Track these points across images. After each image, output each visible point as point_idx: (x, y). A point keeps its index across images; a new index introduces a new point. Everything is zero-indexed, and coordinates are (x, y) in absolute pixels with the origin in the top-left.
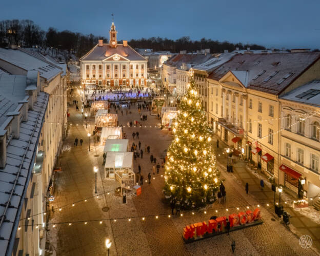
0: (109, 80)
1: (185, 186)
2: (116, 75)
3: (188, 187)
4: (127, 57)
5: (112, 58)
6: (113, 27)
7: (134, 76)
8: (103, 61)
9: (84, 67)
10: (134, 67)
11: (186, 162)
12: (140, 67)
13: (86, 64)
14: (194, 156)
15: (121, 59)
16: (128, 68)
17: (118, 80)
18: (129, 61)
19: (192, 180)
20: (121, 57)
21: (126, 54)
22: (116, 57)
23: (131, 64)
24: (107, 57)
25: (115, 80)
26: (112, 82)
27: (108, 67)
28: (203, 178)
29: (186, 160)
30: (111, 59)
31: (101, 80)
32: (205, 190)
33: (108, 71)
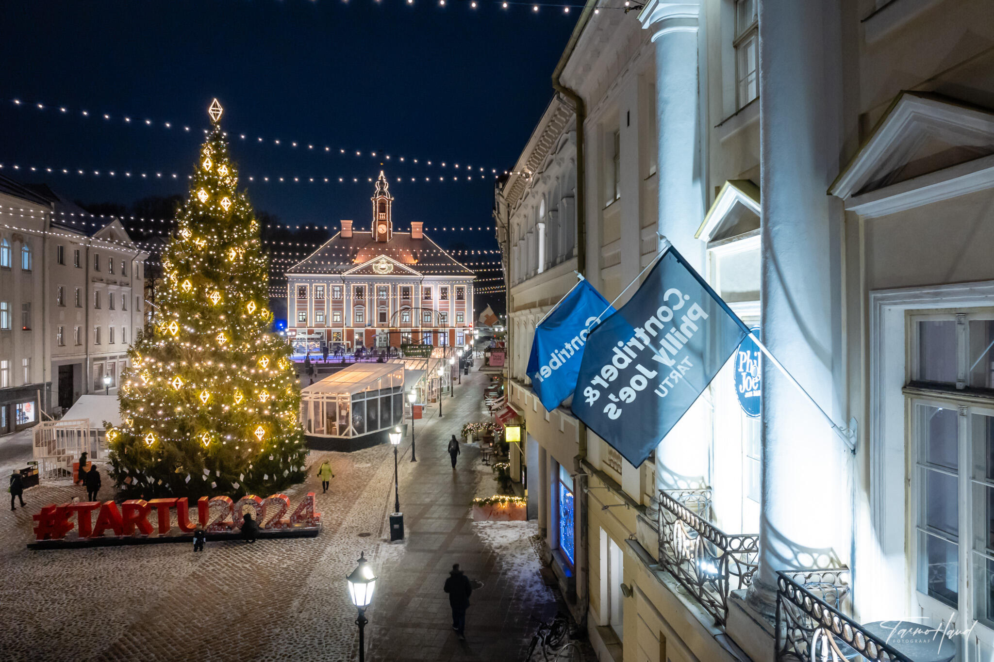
0: (363, 330)
2: (383, 317)
4: (415, 267)
5: (370, 266)
6: (382, 183)
7: (436, 321)
8: (345, 274)
9: (291, 293)
10: (436, 295)
12: (452, 295)
13: (297, 285)
15: (397, 270)
16: (416, 296)
17: (387, 330)
18: (419, 275)
21: (415, 258)
22: (383, 264)
23: (426, 285)
24: (356, 265)
25: (379, 330)
26: (371, 334)
27: (359, 292)
28: (194, 411)
30: (368, 270)
31: (340, 330)
33: (359, 304)
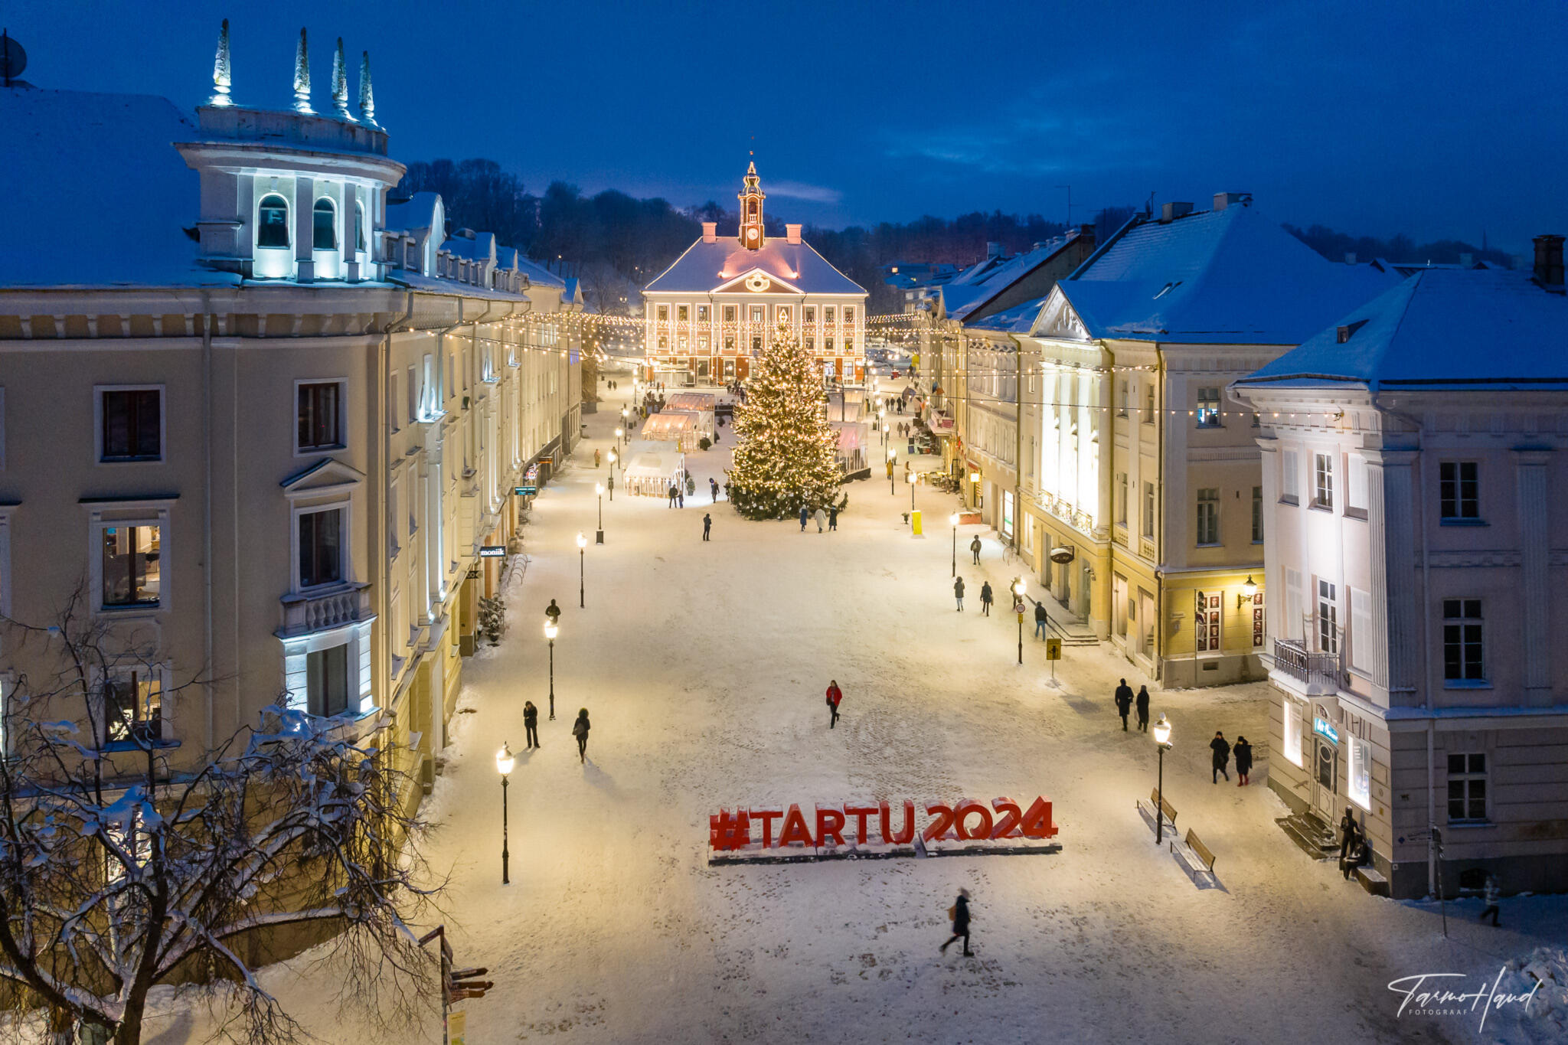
0: (733, 358)
2: (757, 343)
4: (797, 283)
5: (744, 281)
7: (820, 347)
8: (713, 292)
13: (657, 304)
15: (775, 288)
16: (797, 319)
18: (801, 293)
20: (776, 279)
21: (794, 269)
22: (758, 280)
25: (752, 359)
26: (743, 363)
27: (730, 314)
30: (740, 287)
31: (706, 358)
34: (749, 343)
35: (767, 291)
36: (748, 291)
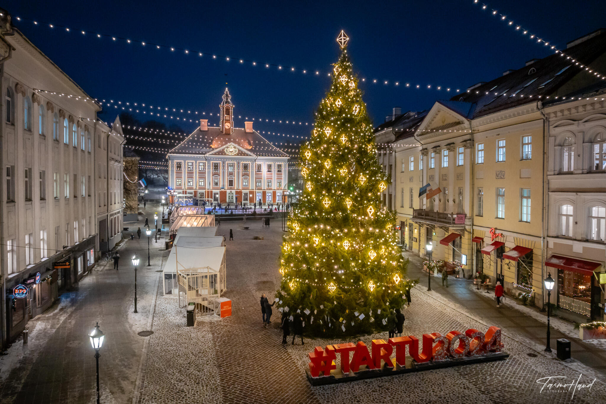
0: (218, 191)
1: (321, 281)
2: (231, 183)
3: (329, 280)
4: (251, 150)
6: (227, 96)
7: (264, 186)
8: (207, 155)
9: (172, 166)
10: (264, 169)
11: (325, 225)
12: (274, 169)
13: (175, 161)
14: (344, 210)
15: (241, 153)
16: (252, 170)
17: (234, 191)
18: (254, 156)
19: (340, 268)
20: (241, 148)
21: (250, 144)
22: (231, 149)
23: (258, 163)
24: (213, 149)
25: (228, 191)
26: (223, 194)
27: (216, 167)
28: (364, 265)
29: (327, 221)
30: (222, 153)
31: (203, 191)
32: (369, 294)
33: (216, 174)
34: (226, 184)
35: (235, 155)
36: (225, 154)
